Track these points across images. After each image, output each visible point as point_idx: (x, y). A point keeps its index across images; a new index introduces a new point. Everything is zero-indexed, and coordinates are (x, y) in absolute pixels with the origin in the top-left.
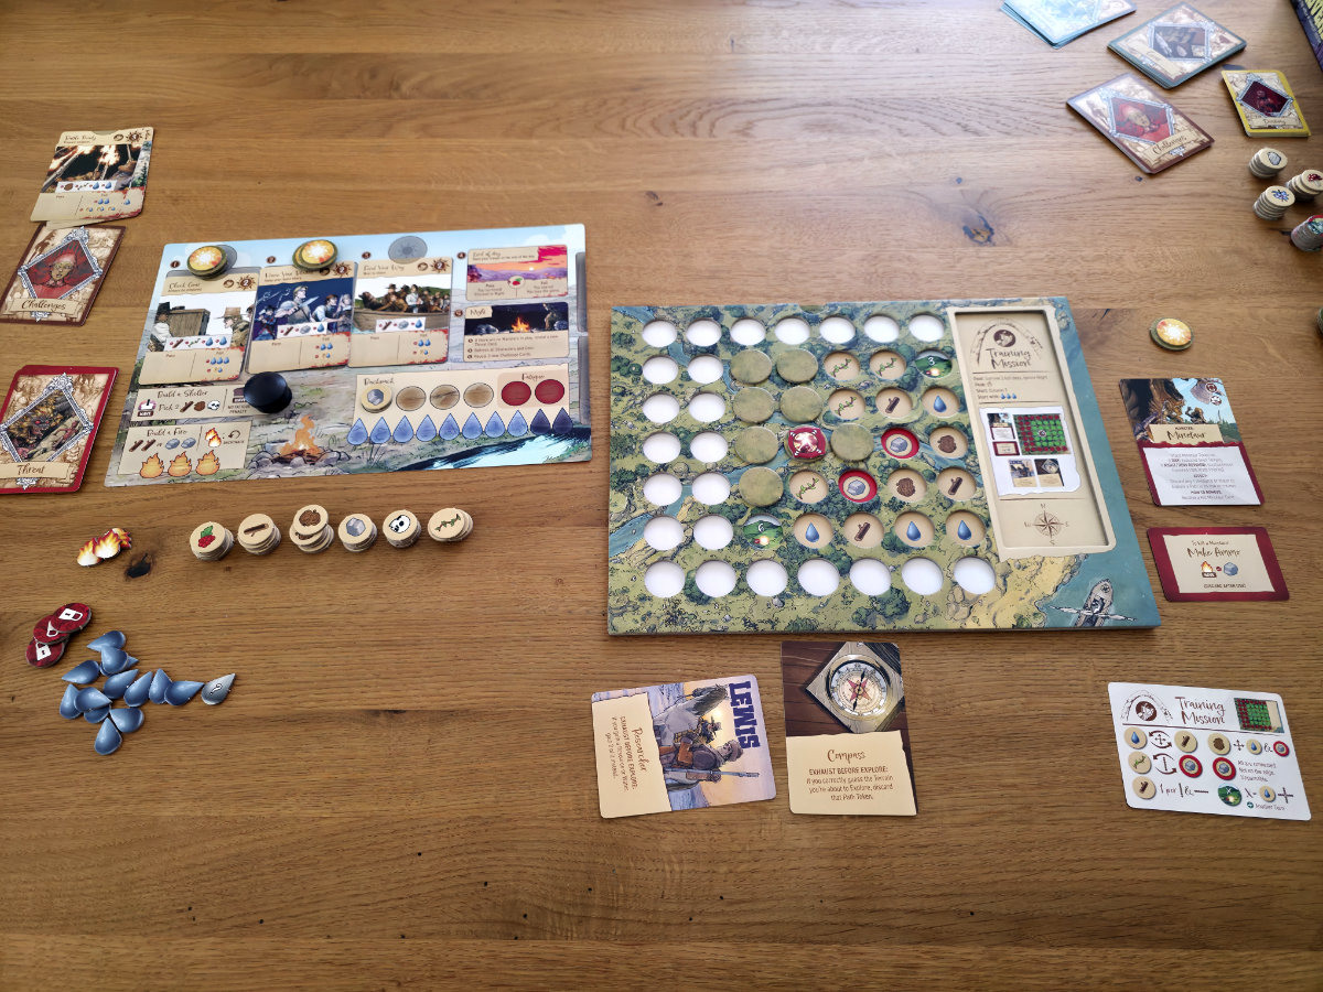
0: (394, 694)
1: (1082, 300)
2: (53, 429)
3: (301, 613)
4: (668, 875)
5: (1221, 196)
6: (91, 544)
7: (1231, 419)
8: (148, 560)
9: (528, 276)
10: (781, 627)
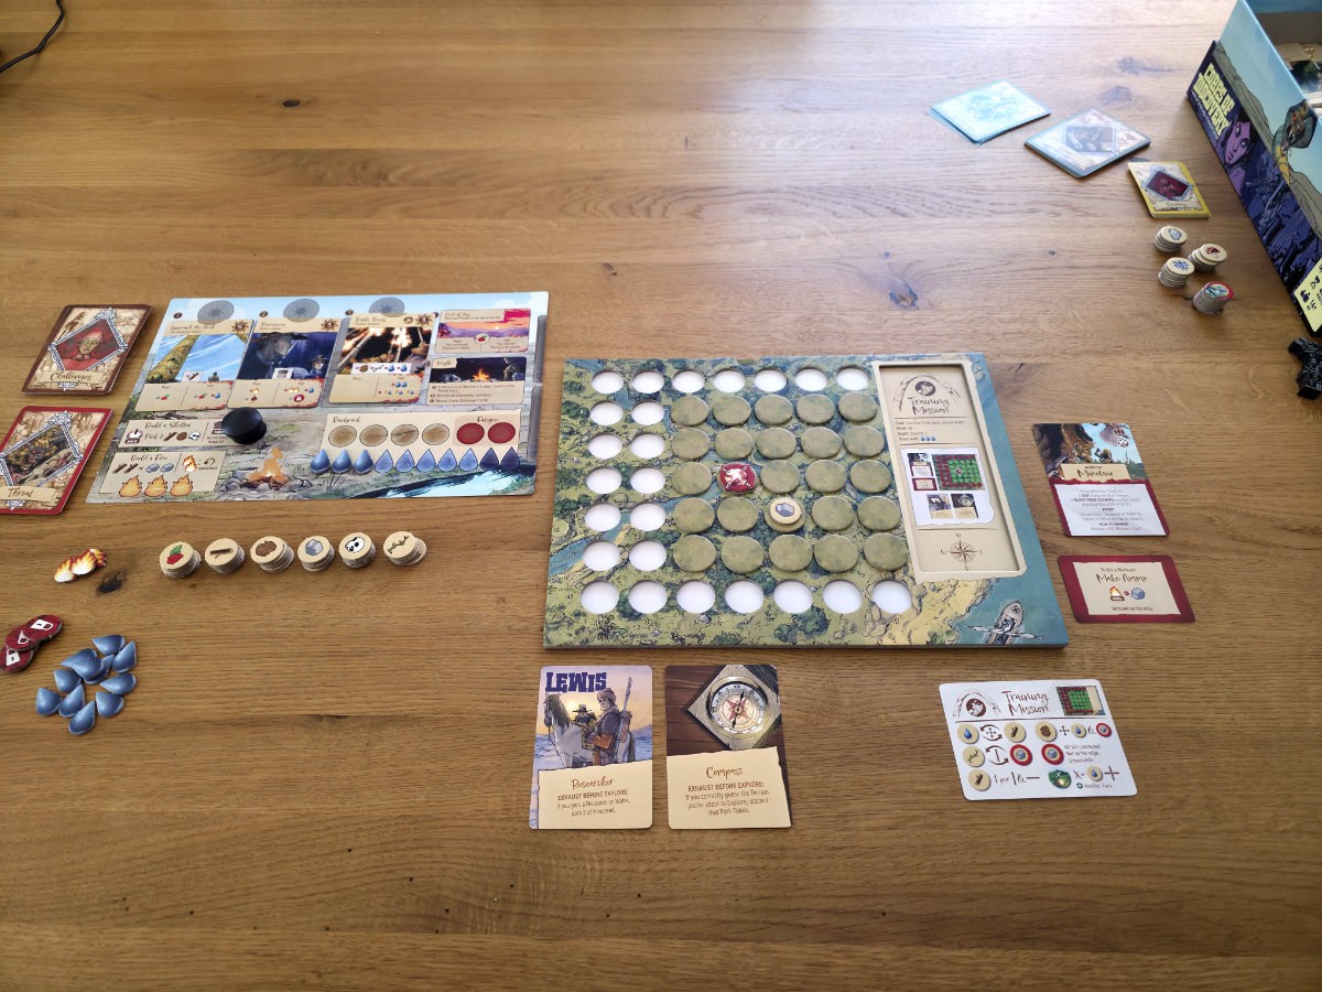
0: (339, 700)
1: (998, 356)
2: (45, 459)
3: (257, 626)
4: (589, 873)
5: (1127, 268)
6: (68, 562)
7: (1138, 460)
8: (119, 578)
9: (493, 334)
10: (706, 641)
